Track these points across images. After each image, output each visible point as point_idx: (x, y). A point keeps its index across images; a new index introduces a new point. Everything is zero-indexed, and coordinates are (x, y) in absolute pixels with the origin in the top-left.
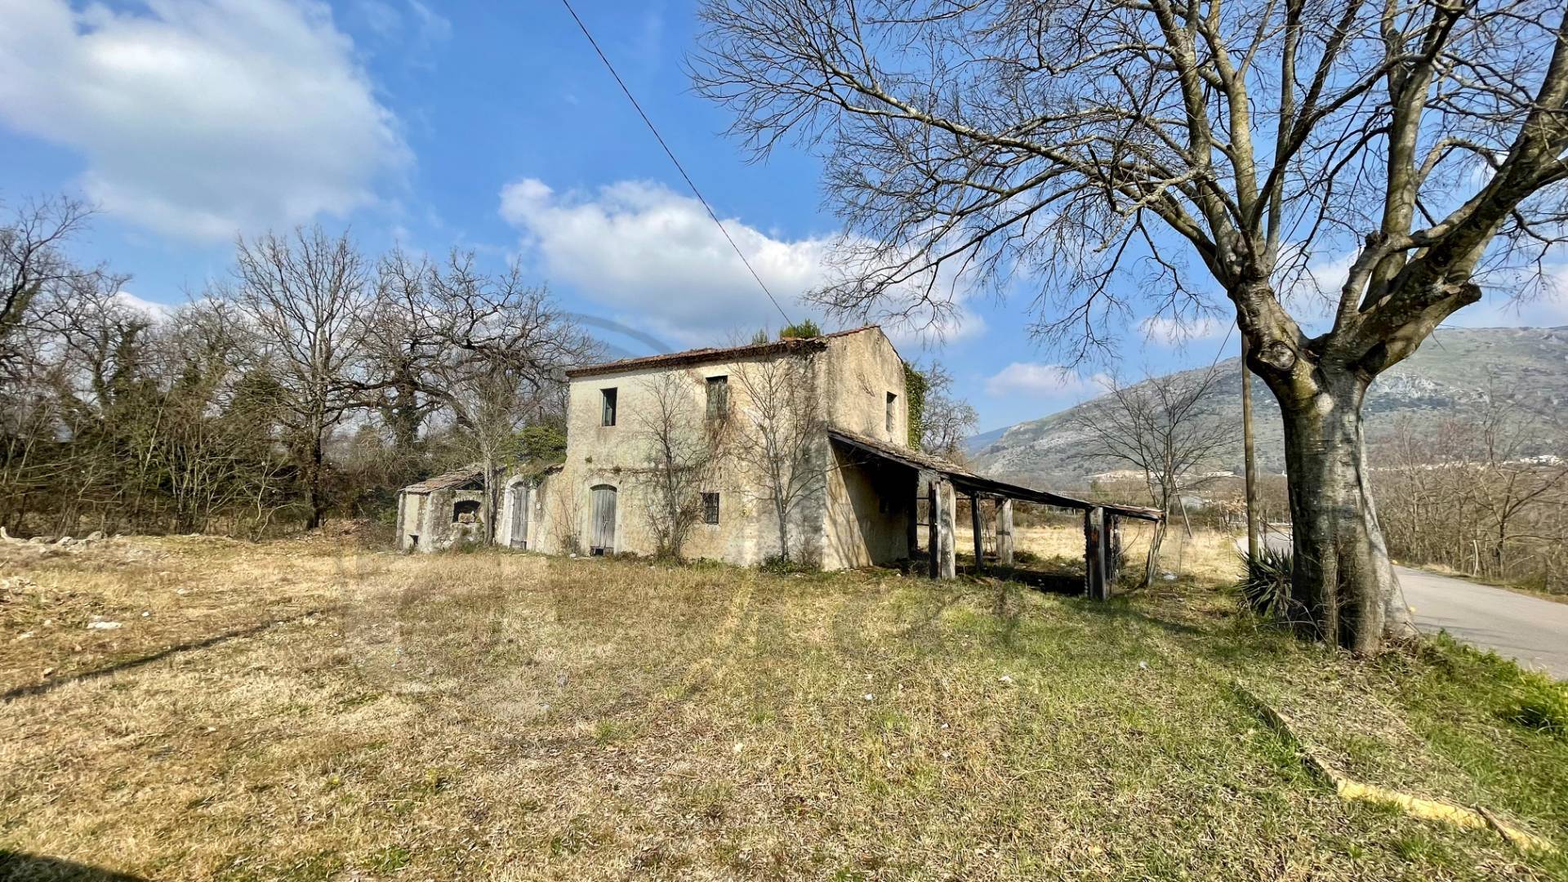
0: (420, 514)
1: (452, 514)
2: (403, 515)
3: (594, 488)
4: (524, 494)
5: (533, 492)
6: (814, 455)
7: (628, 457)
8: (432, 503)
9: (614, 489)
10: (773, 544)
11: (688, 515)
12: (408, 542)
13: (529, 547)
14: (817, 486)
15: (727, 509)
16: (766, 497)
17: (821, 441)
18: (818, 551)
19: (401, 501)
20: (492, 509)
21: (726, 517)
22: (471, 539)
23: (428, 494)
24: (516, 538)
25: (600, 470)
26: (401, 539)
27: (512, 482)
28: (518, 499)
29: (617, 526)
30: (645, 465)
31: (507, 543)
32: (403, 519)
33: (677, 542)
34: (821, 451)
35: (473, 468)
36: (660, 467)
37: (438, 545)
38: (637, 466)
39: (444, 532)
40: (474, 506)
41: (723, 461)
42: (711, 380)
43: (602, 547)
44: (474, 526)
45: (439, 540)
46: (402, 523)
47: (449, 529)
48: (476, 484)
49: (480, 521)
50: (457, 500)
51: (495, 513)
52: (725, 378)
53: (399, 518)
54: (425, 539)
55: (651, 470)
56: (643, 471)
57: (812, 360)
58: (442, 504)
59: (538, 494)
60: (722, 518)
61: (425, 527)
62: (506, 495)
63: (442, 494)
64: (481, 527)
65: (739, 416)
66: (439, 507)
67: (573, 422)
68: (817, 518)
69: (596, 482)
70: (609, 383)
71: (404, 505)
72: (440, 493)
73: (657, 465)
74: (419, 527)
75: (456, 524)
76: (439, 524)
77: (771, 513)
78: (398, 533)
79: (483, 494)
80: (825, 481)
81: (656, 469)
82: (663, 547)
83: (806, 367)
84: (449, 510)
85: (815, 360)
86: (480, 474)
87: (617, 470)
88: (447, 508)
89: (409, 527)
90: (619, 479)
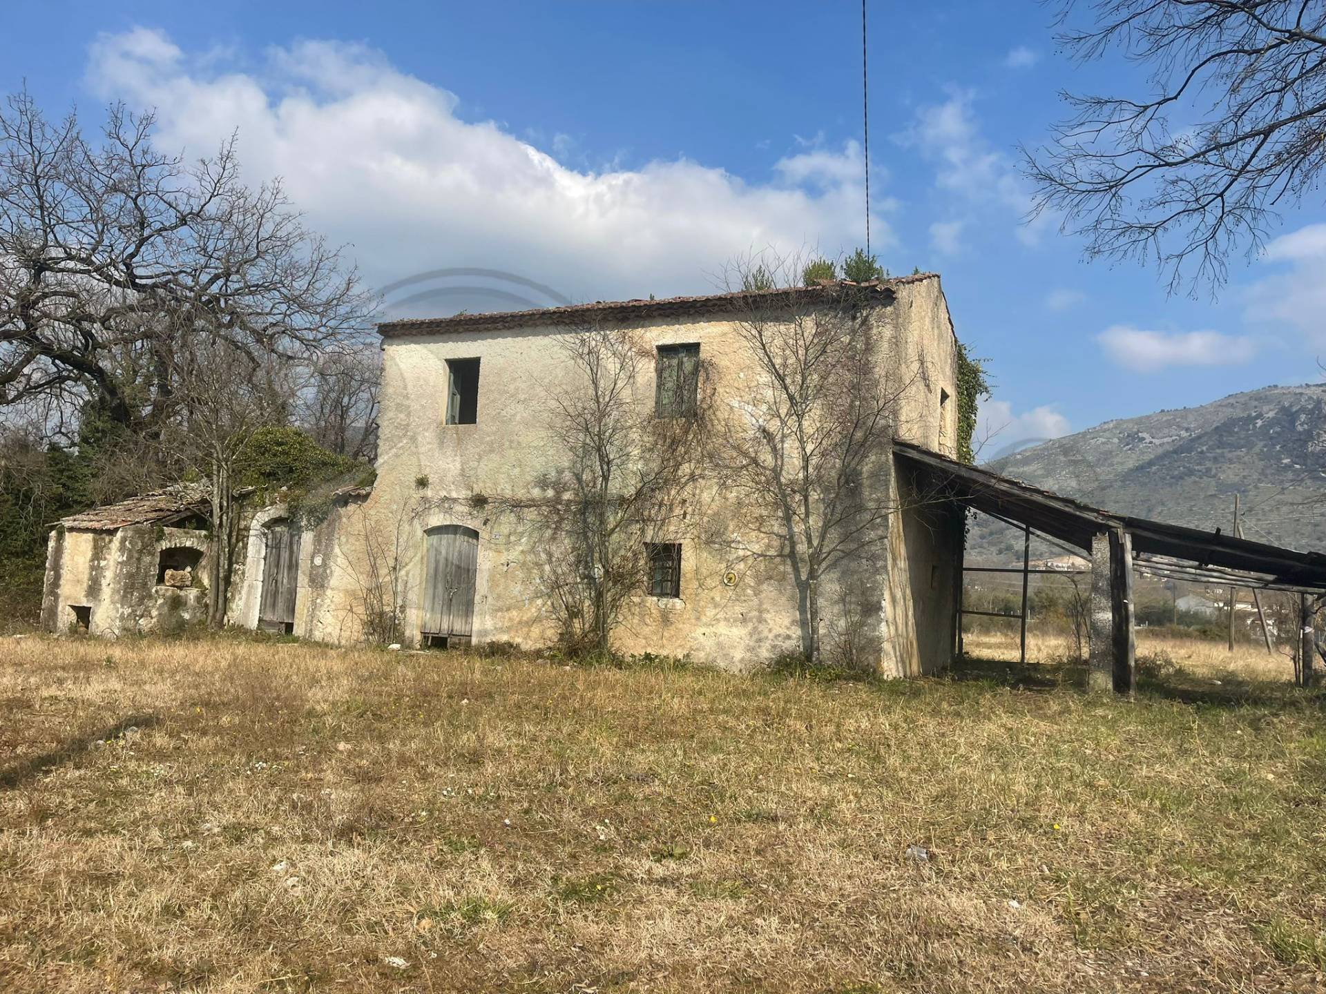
0: (92, 568)
1: (154, 571)
2: (57, 567)
3: (430, 532)
4: (286, 539)
5: (307, 538)
6: (866, 482)
7: (502, 478)
8: (122, 548)
9: (475, 534)
10: (783, 631)
11: (622, 580)
12: (66, 617)
13: (298, 631)
14: (873, 535)
15: (697, 571)
16: (772, 552)
17: (880, 460)
18: (875, 646)
19: (51, 544)
20: (224, 563)
21: (695, 584)
22: (187, 616)
23: (112, 532)
24: (269, 617)
25: (446, 499)
26: (53, 613)
27: (263, 516)
28: (274, 547)
29: (477, 598)
30: (536, 493)
31: (253, 623)
32: (58, 577)
33: (600, 625)
34: (878, 475)
35: (195, 491)
36: (567, 496)
37: (131, 624)
38: (521, 494)
39: (141, 601)
40: (191, 557)
41: (689, 488)
42: (666, 351)
43: (444, 634)
44: (192, 594)
45: (133, 615)
46: (56, 584)
47: (150, 597)
48: (196, 518)
49: (200, 585)
50: (165, 545)
51: (230, 571)
52: (693, 348)
53: (49, 575)
54: (106, 615)
55: (547, 502)
56: (532, 504)
57: (865, 321)
58: (140, 552)
59: (317, 540)
60: (688, 584)
61: (106, 592)
62: (251, 540)
63: (140, 533)
64: (203, 594)
65: (722, 414)
66: (134, 556)
67: (391, 414)
68: (873, 589)
69: (436, 520)
70: (464, 349)
71: (59, 551)
72: (137, 531)
73: (558, 493)
74: (94, 590)
75: (162, 588)
76: (133, 587)
77: (782, 578)
78: (46, 602)
79: (210, 537)
80: (887, 526)
81: (558, 499)
82: (572, 635)
83: (853, 332)
84: (151, 563)
85: (872, 320)
86: (204, 501)
87: (479, 501)
88: (147, 559)
89: (71, 591)
90: (482, 516)
